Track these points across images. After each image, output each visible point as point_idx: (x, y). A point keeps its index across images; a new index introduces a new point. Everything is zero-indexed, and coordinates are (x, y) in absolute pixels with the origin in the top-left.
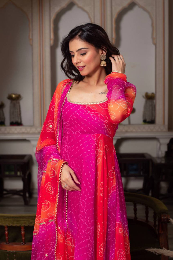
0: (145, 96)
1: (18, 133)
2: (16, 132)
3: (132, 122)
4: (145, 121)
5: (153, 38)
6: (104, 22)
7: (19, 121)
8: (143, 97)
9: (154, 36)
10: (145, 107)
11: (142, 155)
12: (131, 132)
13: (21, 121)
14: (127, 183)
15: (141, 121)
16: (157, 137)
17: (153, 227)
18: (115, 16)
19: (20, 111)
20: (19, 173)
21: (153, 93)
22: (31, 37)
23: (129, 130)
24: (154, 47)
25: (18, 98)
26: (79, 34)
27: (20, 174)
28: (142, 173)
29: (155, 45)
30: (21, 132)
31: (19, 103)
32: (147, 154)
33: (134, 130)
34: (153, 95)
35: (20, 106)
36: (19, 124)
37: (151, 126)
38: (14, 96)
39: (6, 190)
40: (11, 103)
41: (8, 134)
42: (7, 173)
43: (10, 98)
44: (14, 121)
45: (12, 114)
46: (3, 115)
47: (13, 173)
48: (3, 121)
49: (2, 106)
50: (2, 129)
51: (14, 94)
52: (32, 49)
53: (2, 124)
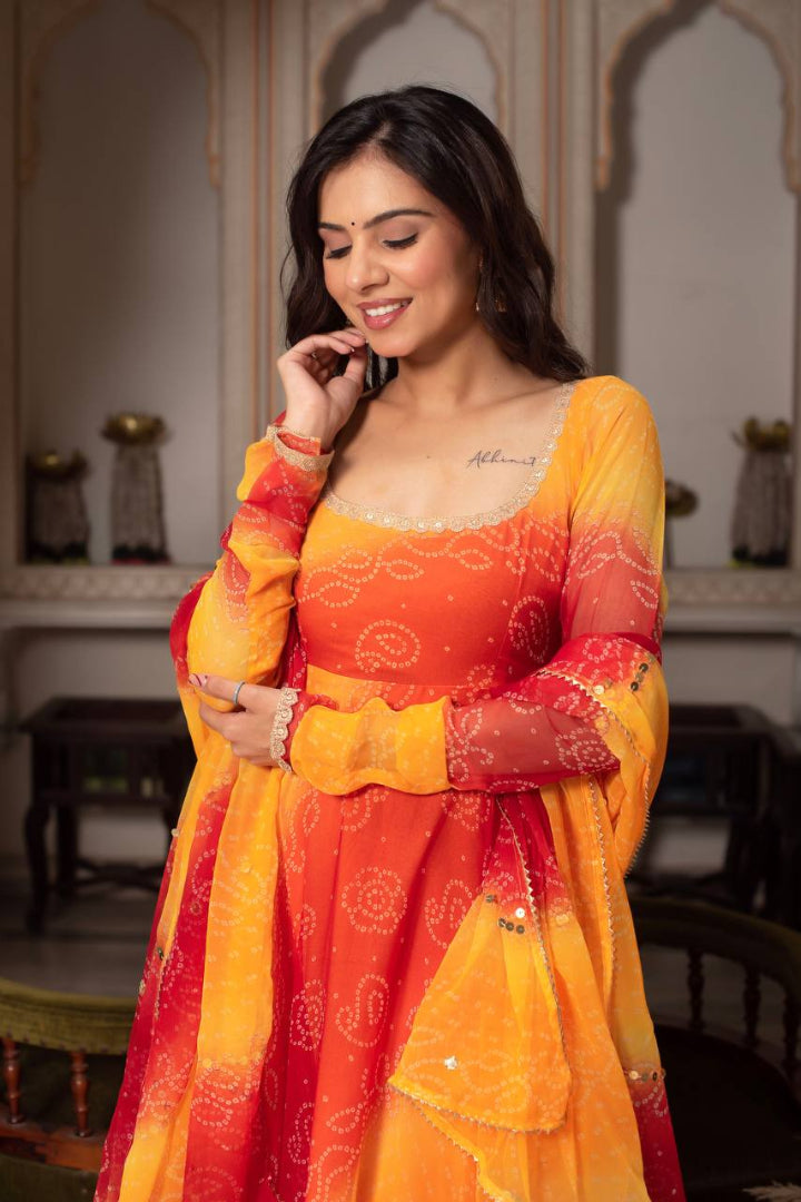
0: (743, 437)
1: (149, 600)
2: (138, 593)
3: (683, 555)
4: (742, 555)
5: (786, 162)
6: (560, 79)
7: (155, 543)
8: (736, 438)
9: (794, 151)
10: (744, 488)
11: (725, 715)
13: (163, 544)
16: (796, 630)
18: (610, 54)
19: (159, 497)
20: (147, 788)
21: (781, 423)
22: (215, 148)
24: (789, 201)
25: (153, 432)
26: (384, 132)
27: (154, 788)
28: (721, 800)
29: (795, 190)
30: (162, 593)
31: (155, 458)
32: (747, 709)
33: (690, 598)
34: (782, 430)
35: (158, 473)
36: (150, 555)
37: (772, 579)
38: (131, 424)
39: (87, 864)
40: (120, 456)
41: (104, 600)
42: (94, 785)
43: (115, 432)
44: (131, 539)
45: (121, 507)
46: (82, 511)
47: (121, 786)
48: (79, 538)
49: (76, 470)
50: (74, 578)
51: (135, 416)
52: (221, 205)
53: (76, 552)
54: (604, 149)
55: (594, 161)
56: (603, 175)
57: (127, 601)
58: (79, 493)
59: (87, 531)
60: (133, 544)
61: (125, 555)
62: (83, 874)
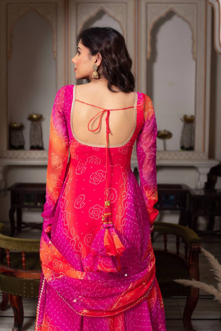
0: (183, 120)
1: (39, 159)
2: (36, 157)
3: (168, 148)
4: (183, 148)
5: (193, 53)
6: (138, 33)
7: (41, 145)
8: (181, 120)
9: (195, 50)
10: (183, 132)
11: (179, 186)
12: (166, 159)
13: (43, 146)
14: (161, 217)
15: (178, 147)
16: (196, 166)
17: (184, 259)
18: (150, 26)
19: (42, 134)
20: (39, 204)
21: (192, 116)
22: (55, 50)
23: (164, 157)
24: (194, 62)
25: (40, 118)
27: (41, 204)
28: (178, 207)
29: (196, 60)
30: (42, 157)
31: (41, 125)
32: (184, 185)
33: (170, 158)
34: (192, 118)
35: (41, 128)
36: (39, 148)
37: (190, 153)
38: (35, 116)
39: (24, 223)
40: (32, 124)
41: (28, 158)
42: (26, 204)
43: (31, 118)
44: (35, 144)
45: (32, 136)
46: (23, 138)
47: (32, 204)
48: (22, 144)
49: (21, 128)
50: (21, 153)
51: (36, 115)
52: (56, 63)
53: (21, 147)
54: (149, 49)
55: (147, 52)
56: (149, 55)
57: (34, 159)
58: (22, 133)
59: (24, 142)
60: (35, 145)
61: (33, 148)
62: (23, 225)
